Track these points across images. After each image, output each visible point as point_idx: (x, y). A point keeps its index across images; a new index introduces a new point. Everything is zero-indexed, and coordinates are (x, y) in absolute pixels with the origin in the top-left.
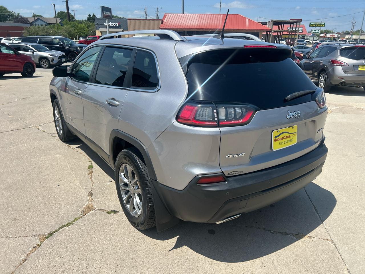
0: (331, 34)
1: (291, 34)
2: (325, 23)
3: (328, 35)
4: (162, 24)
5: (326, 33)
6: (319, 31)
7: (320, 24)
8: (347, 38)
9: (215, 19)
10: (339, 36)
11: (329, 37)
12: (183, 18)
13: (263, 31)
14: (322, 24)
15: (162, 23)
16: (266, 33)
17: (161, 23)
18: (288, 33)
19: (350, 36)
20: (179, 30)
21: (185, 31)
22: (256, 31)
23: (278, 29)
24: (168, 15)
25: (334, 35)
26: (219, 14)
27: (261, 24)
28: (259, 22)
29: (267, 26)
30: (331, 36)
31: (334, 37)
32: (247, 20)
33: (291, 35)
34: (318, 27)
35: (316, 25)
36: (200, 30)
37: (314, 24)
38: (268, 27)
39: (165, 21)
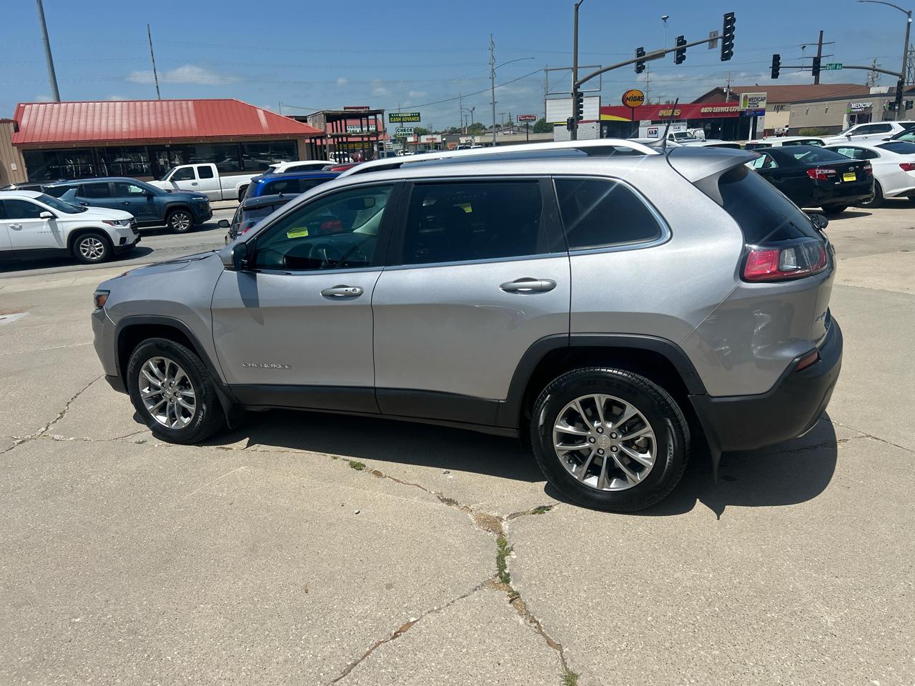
0: (429, 137)
1: (366, 139)
2: (419, 114)
3: (424, 139)
4: (15, 132)
5: (419, 135)
6: (411, 130)
7: (411, 116)
8: (465, 142)
9: (176, 114)
10: (444, 139)
11: (425, 144)
12: (80, 112)
13: (303, 136)
14: (414, 116)
15: (17, 129)
16: (311, 141)
17: (12, 129)
18: (360, 139)
19: (470, 138)
20: (74, 146)
21: (93, 148)
22: (288, 138)
23: (333, 132)
24: (28, 106)
25: (435, 139)
26: (157, 99)
27: (294, 120)
28: (290, 117)
29: (310, 124)
30: (431, 141)
31: (435, 141)
32: (261, 113)
33: (345, 143)
34: (407, 121)
35: (402, 117)
36: (140, 144)
37: (399, 117)
38: (314, 126)
39: (24, 122)
